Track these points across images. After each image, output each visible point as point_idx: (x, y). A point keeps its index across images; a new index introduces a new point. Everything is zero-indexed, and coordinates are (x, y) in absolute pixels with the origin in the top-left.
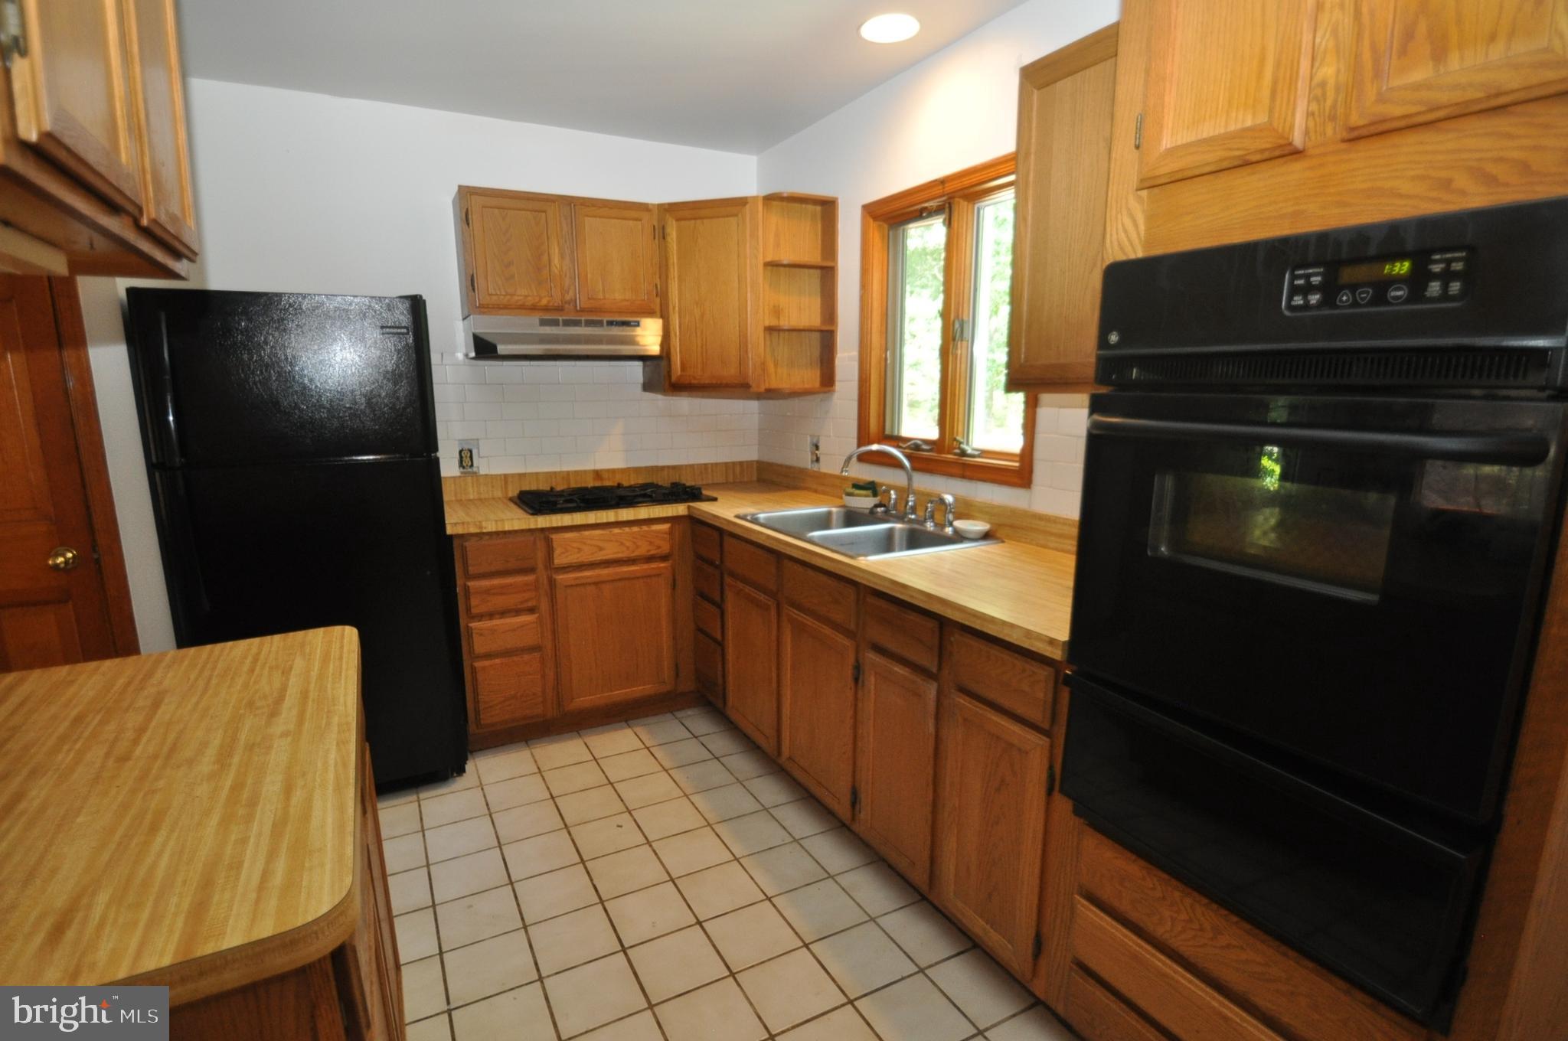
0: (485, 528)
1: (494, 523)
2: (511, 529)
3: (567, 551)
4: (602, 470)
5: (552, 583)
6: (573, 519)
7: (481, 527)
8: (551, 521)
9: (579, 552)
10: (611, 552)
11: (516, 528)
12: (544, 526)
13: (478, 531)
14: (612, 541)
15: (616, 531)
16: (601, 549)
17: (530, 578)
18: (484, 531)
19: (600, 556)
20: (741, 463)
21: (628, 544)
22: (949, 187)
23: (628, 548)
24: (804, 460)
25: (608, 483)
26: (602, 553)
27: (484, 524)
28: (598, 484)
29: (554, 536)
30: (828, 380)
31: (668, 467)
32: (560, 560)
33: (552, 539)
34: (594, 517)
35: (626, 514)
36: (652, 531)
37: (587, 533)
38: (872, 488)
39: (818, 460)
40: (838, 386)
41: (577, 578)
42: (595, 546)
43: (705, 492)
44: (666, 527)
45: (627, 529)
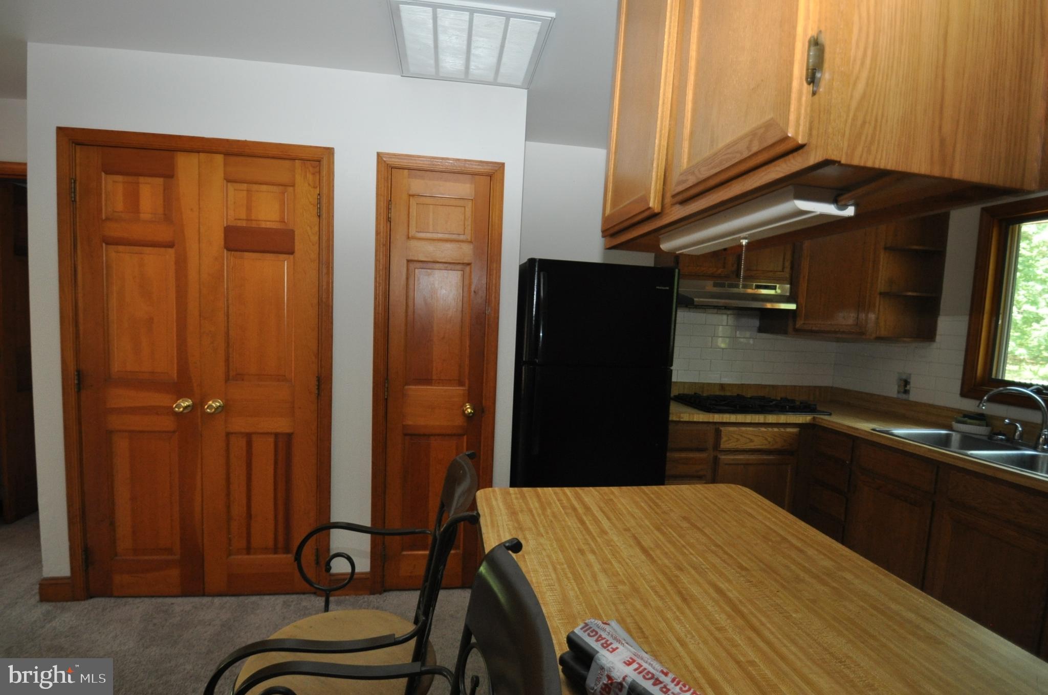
0: (682, 418)
1: (688, 415)
2: (697, 420)
3: (729, 440)
5: (716, 460)
6: (736, 418)
7: (680, 417)
8: (722, 418)
9: (737, 441)
10: (758, 443)
11: (701, 420)
12: (718, 421)
13: (678, 420)
14: (759, 436)
15: (763, 429)
16: (752, 441)
17: (703, 455)
18: (682, 420)
19: (751, 446)
21: (769, 439)
23: (769, 442)
24: (895, 392)
25: (728, 394)
26: (752, 444)
27: (682, 415)
28: (722, 394)
29: (722, 429)
32: (724, 445)
33: (721, 431)
34: (750, 419)
35: (771, 418)
36: (787, 432)
37: (744, 429)
41: (733, 460)
42: (749, 439)
43: (819, 408)
44: (795, 430)
45: (770, 429)
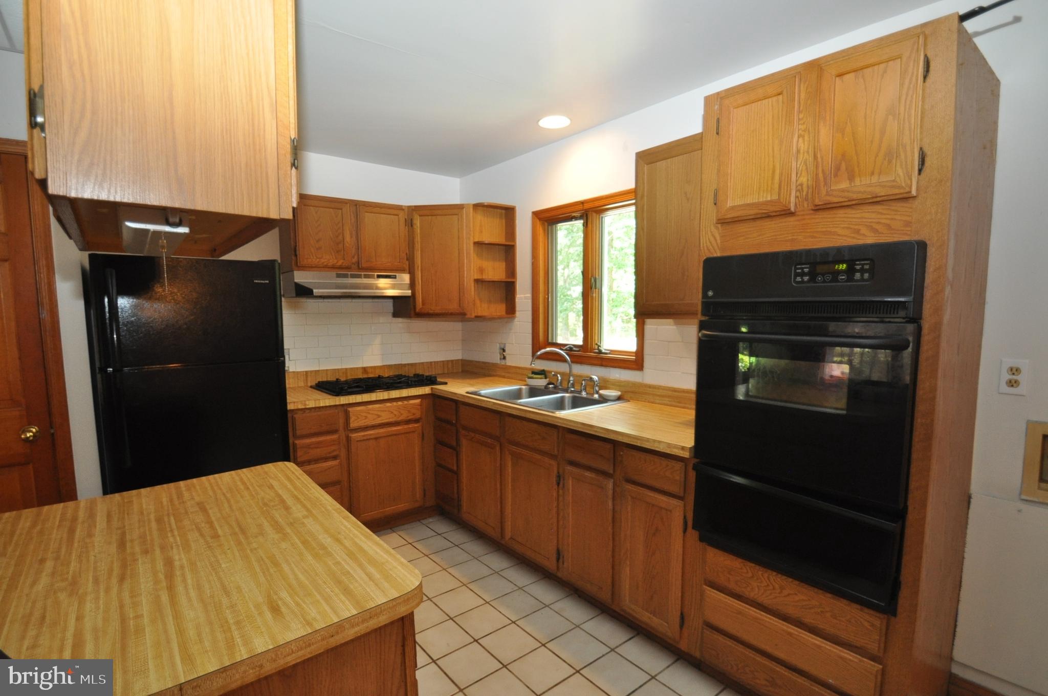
0: (308, 405)
1: (313, 401)
2: (324, 405)
3: (358, 418)
4: (367, 367)
5: (348, 439)
6: (362, 398)
7: (305, 405)
8: (349, 399)
9: (365, 419)
10: (385, 418)
11: (328, 405)
12: (344, 403)
13: (303, 407)
14: (385, 411)
15: (388, 404)
16: (379, 416)
17: (335, 437)
18: (307, 407)
19: (379, 421)
20: (452, 361)
21: (395, 413)
22: (587, 206)
23: (395, 415)
24: (496, 359)
25: (371, 376)
26: (380, 419)
27: (307, 403)
28: (365, 376)
29: (350, 409)
30: (511, 310)
31: (408, 364)
32: (354, 424)
33: (349, 411)
34: (375, 397)
35: (395, 394)
36: (411, 404)
37: (370, 407)
38: (543, 373)
39: (504, 358)
40: (518, 314)
41: (364, 436)
42: (376, 415)
43: (439, 380)
44: (418, 401)
45: (395, 404)
